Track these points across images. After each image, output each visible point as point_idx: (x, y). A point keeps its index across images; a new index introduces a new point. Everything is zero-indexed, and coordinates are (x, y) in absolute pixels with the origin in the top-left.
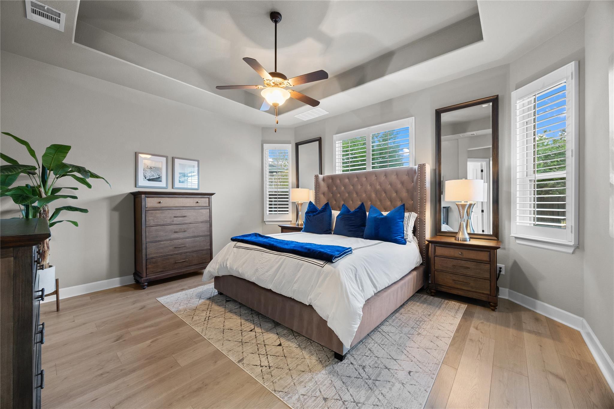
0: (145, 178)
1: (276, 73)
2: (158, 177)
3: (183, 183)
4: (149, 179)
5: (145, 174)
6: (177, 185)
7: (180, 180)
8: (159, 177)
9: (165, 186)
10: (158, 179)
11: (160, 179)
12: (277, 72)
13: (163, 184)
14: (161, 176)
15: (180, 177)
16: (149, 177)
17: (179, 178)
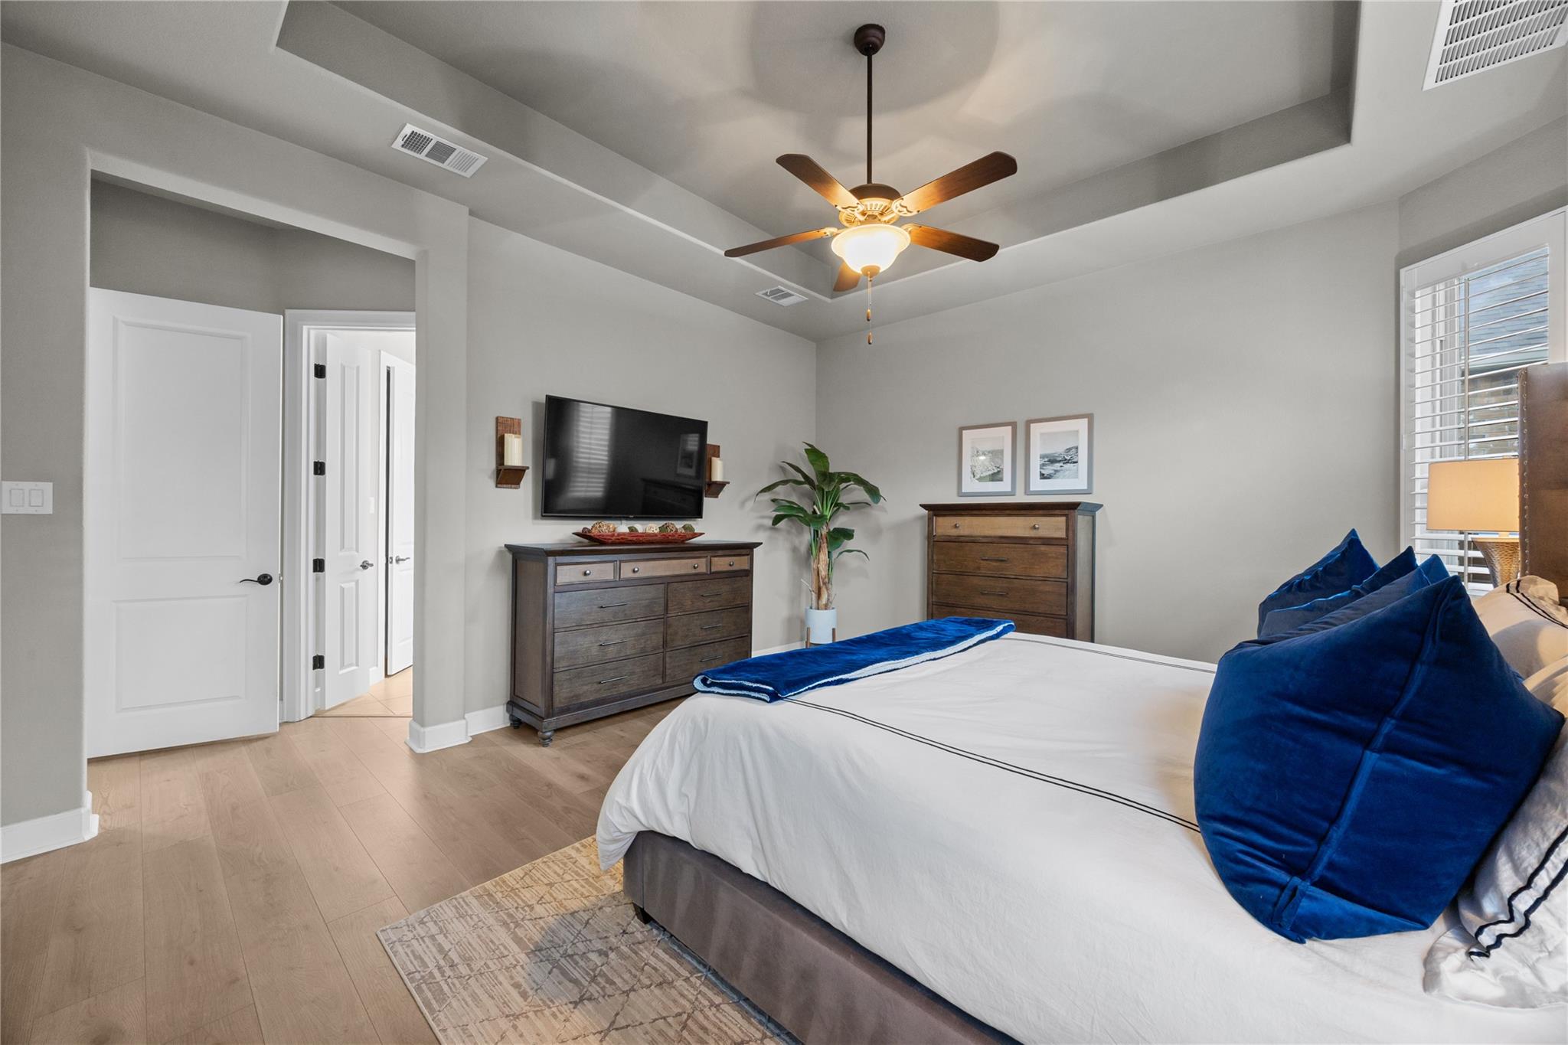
0: (974, 477)
1: (870, 185)
2: (996, 471)
3: (1049, 478)
4: (981, 477)
5: (974, 468)
6: (1037, 484)
7: (1043, 472)
8: (999, 472)
9: (1010, 490)
10: (996, 477)
11: (1000, 476)
12: (873, 182)
13: (1005, 486)
14: (1002, 469)
15: (1042, 466)
16: (979, 472)
17: (1041, 468)
